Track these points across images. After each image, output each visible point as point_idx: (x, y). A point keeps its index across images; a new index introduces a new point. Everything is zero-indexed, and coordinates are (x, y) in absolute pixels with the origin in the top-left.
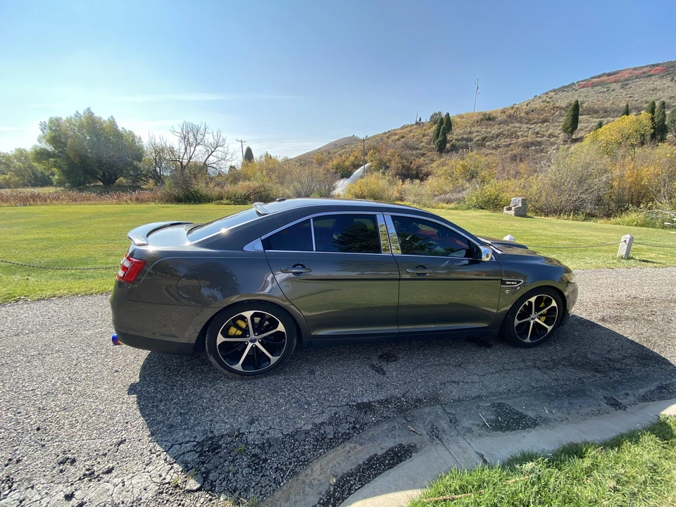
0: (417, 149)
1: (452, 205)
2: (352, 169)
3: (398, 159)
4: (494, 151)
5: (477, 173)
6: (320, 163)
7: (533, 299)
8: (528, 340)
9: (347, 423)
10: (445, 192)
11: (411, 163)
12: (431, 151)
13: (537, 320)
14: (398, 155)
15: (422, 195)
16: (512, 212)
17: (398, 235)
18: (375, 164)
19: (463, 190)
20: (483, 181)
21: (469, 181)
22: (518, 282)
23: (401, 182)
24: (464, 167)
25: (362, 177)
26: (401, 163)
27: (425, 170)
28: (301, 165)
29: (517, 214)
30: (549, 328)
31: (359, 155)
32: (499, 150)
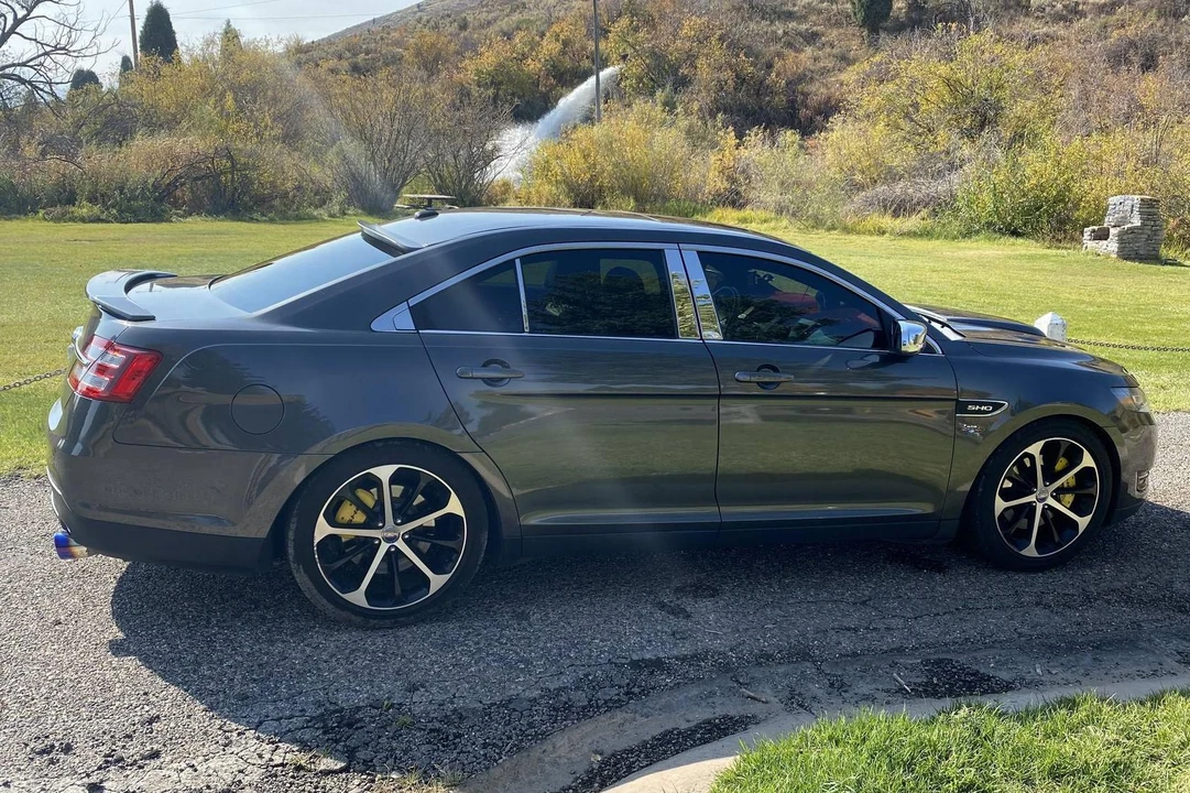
0: (790, 16)
1: (912, 222)
2: (553, 88)
3: (719, 53)
4: (1059, 29)
5: (998, 109)
6: (431, 62)
7: (1035, 449)
8: (1031, 551)
9: (613, 686)
10: (892, 176)
11: (770, 66)
12: (838, 24)
13: (1051, 502)
14: (721, 39)
15: (810, 185)
16: (1112, 245)
17: (718, 303)
18: (636, 67)
19: (952, 167)
20: (1018, 137)
21: (970, 135)
22: (997, 406)
23: (731, 139)
24: (951, 84)
25: (589, 119)
26: (730, 66)
27: (818, 91)
28: (355, 69)
29: (1128, 252)
30: (1083, 522)
31: (579, 35)
32: (1077, 25)
